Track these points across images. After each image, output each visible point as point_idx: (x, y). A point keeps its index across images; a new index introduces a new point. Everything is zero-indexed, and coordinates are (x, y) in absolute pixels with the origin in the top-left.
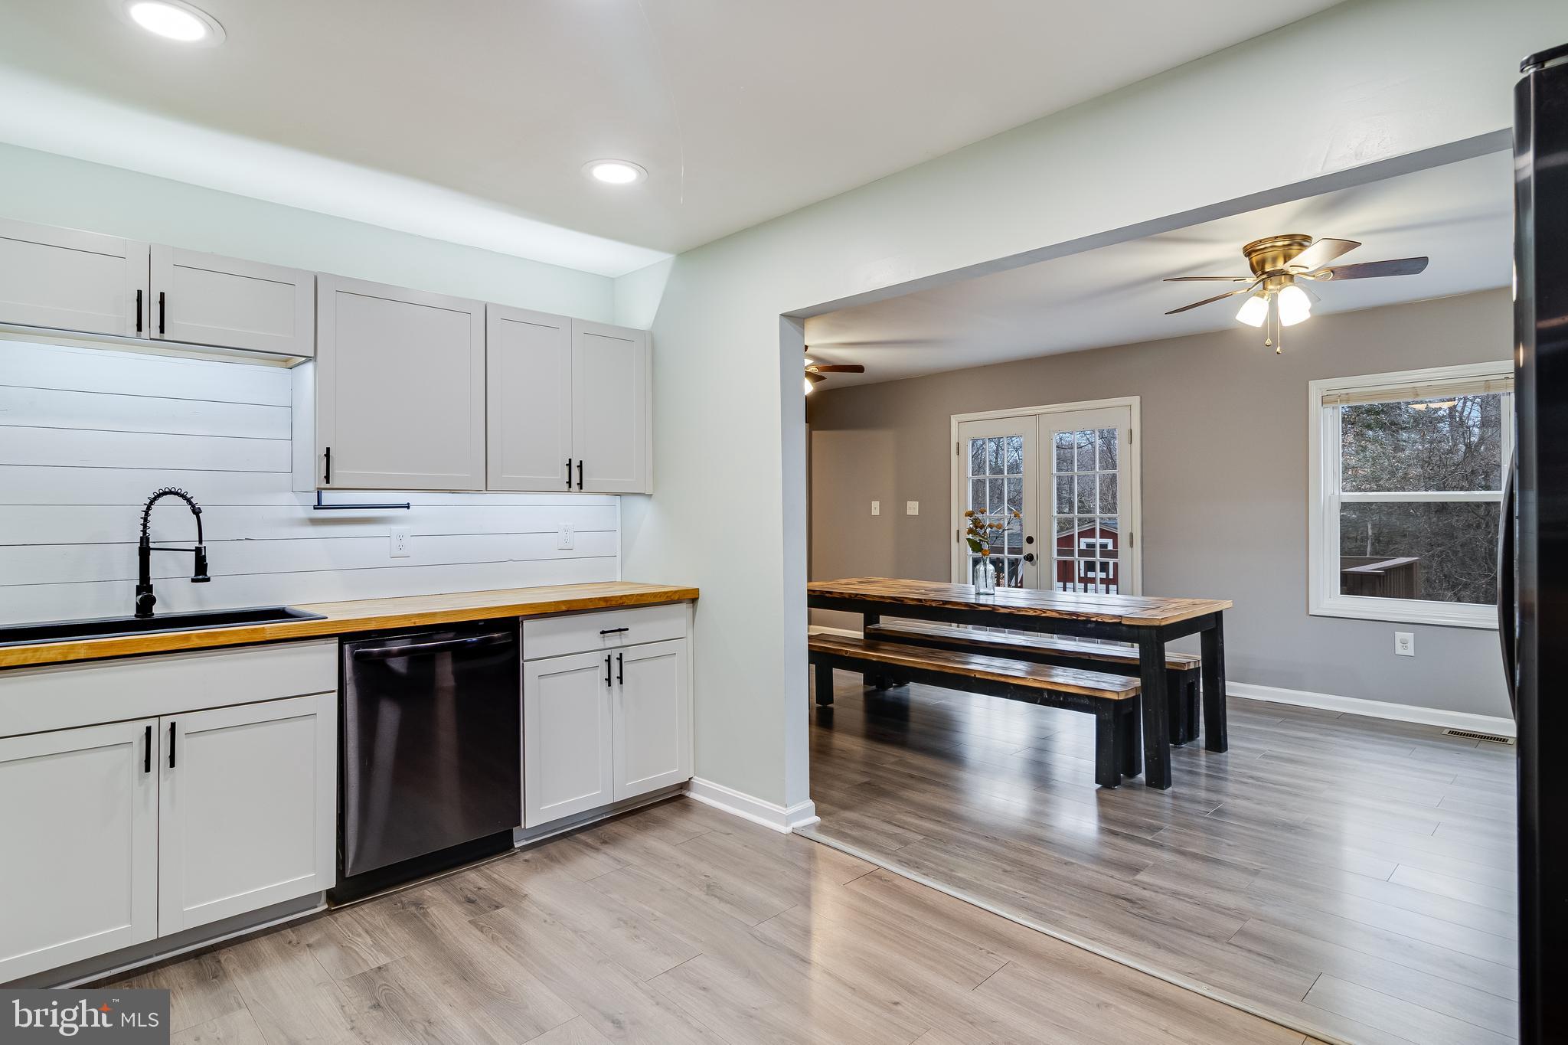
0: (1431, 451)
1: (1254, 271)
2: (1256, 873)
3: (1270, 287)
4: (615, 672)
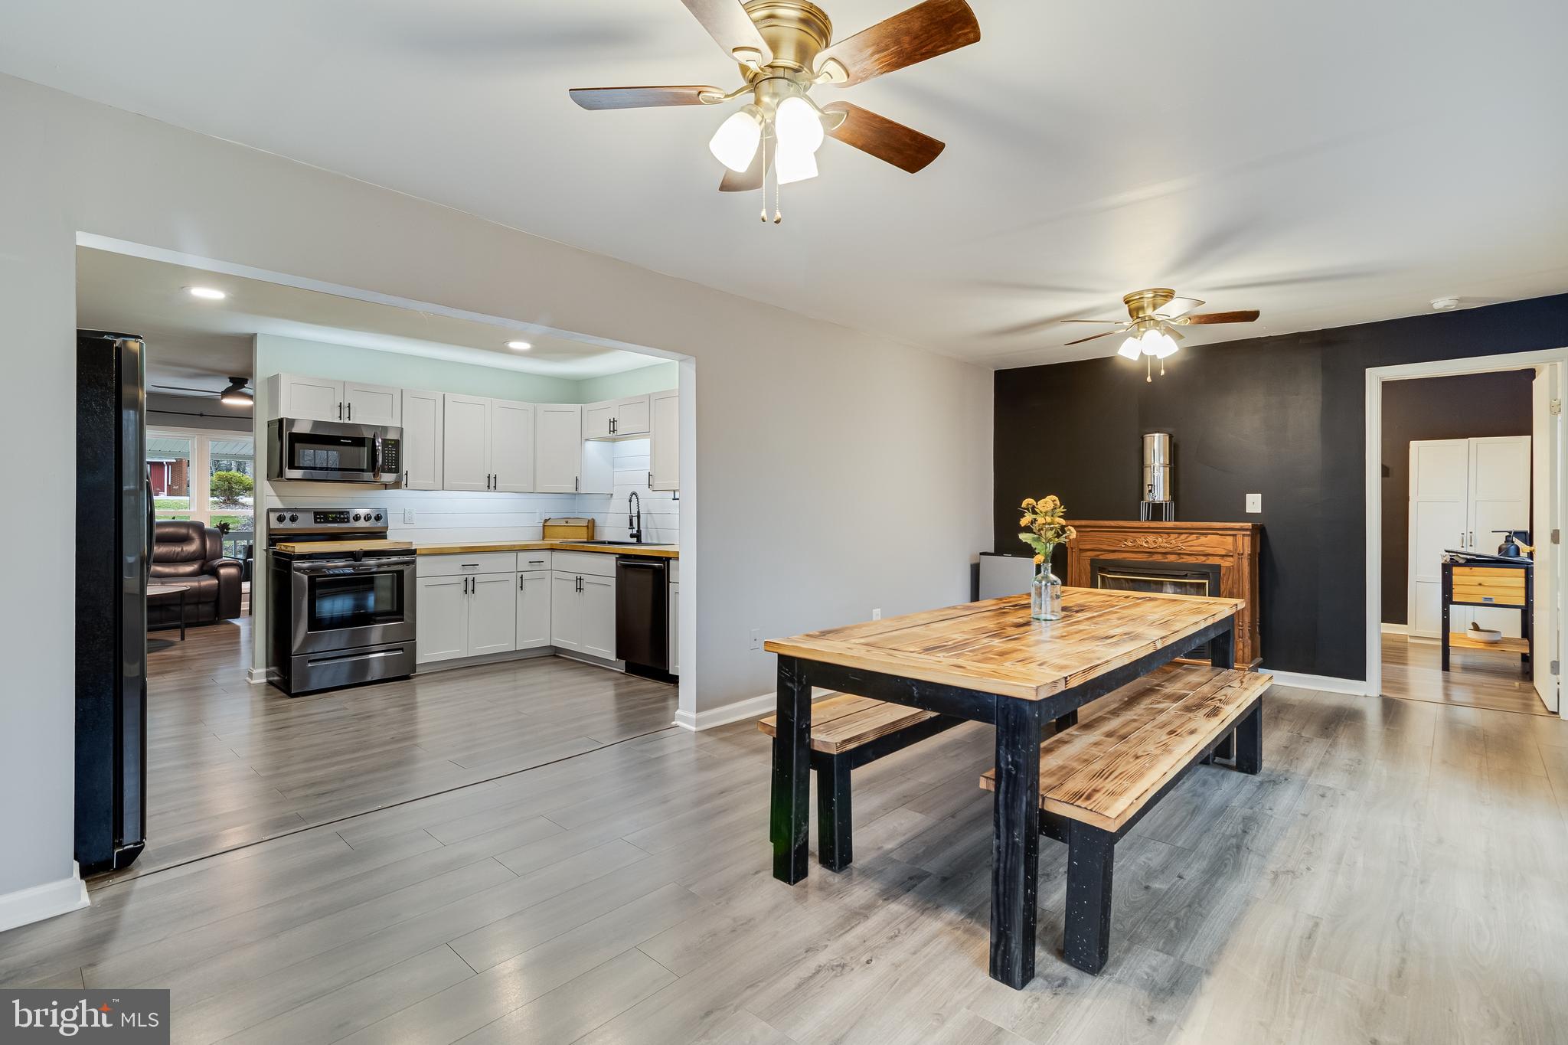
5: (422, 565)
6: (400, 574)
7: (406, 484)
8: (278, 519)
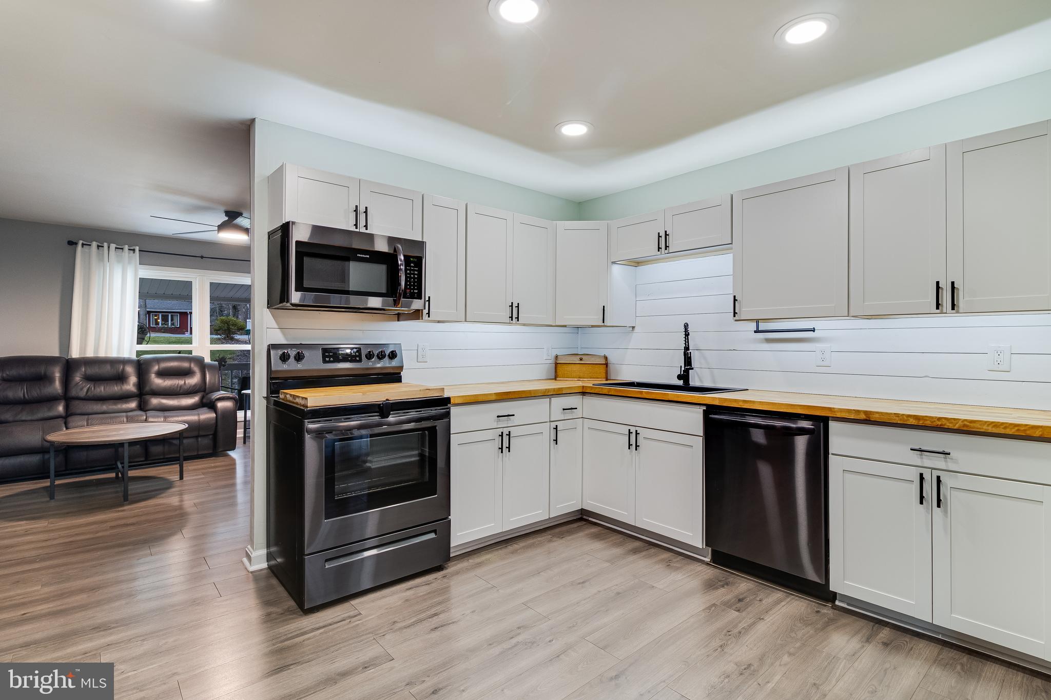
5: (459, 418)
6: (433, 431)
7: (429, 313)
8: (280, 358)
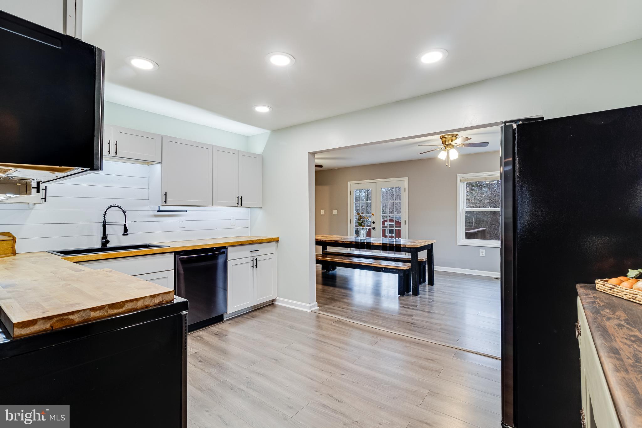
0: (491, 194)
1: (443, 144)
2: (444, 315)
3: (447, 148)
4: (255, 264)
